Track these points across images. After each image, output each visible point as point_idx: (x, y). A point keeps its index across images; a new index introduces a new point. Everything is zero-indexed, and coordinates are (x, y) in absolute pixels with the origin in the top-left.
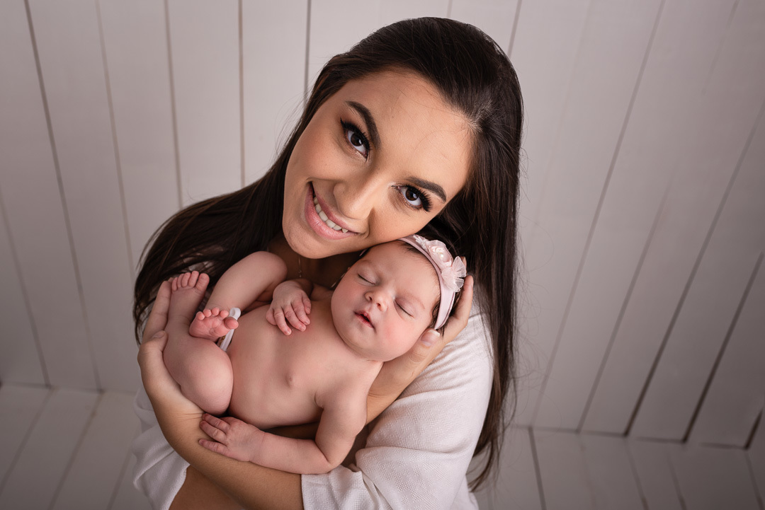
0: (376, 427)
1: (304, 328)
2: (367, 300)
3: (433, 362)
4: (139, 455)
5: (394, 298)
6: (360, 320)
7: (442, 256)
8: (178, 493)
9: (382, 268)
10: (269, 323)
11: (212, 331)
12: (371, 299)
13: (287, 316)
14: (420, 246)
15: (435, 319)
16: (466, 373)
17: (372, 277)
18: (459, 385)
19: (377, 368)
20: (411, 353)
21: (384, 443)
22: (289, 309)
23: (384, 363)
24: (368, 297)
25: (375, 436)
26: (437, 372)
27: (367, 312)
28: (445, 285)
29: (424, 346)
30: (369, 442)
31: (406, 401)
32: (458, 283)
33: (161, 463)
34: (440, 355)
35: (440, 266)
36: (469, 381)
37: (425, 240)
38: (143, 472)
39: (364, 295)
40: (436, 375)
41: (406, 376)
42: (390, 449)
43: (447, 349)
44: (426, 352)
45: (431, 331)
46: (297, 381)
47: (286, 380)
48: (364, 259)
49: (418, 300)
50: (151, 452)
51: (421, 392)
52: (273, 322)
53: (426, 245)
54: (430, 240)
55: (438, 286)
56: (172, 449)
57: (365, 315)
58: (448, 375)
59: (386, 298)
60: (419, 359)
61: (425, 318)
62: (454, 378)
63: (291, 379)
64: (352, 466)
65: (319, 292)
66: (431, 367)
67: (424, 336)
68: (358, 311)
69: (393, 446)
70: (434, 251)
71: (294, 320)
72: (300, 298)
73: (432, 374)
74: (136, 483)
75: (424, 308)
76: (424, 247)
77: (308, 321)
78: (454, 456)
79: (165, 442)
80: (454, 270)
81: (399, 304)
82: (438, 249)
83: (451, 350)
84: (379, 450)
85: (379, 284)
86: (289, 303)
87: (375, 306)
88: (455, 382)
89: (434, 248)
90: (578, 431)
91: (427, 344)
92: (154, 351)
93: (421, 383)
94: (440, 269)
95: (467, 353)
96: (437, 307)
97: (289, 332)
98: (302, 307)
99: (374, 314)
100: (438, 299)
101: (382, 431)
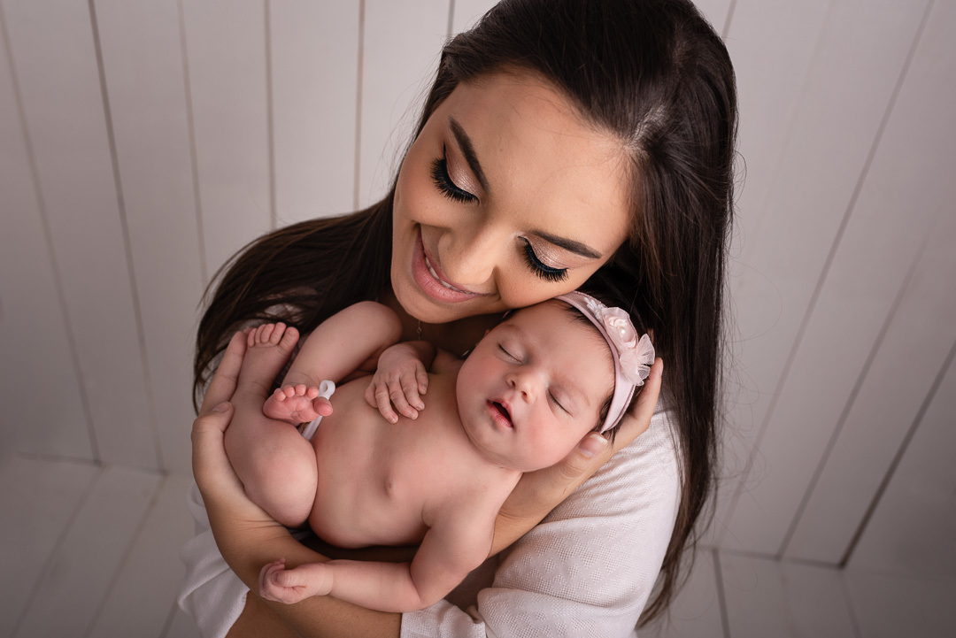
0: (510, 559)
1: (415, 415)
2: (508, 385)
3: (596, 474)
4: (189, 565)
5: (547, 386)
6: (495, 413)
7: (623, 332)
8: (234, 625)
9: (533, 340)
10: (368, 404)
11: (296, 414)
12: (514, 383)
13: (392, 398)
14: (593, 314)
15: (603, 418)
16: (641, 495)
17: (517, 351)
18: (630, 511)
19: (513, 479)
20: (563, 465)
21: (518, 585)
22: (395, 387)
23: (524, 475)
24: (509, 381)
25: (507, 572)
26: (601, 489)
27: (507, 402)
28: (623, 375)
29: (582, 456)
30: (498, 580)
31: (553, 527)
32: (642, 373)
33: (213, 581)
34: (607, 466)
35: (620, 347)
36: (646, 505)
37: (601, 306)
38: (190, 591)
39: (505, 377)
40: (598, 494)
41: (554, 494)
42: (525, 594)
43: (617, 457)
44: (584, 465)
45: (595, 436)
46: (399, 489)
47: (384, 485)
48: (510, 322)
49: (583, 393)
50: (202, 564)
51: (577, 516)
52: (373, 404)
53: (601, 314)
54: (608, 305)
55: (611, 375)
56: (226, 566)
57: (504, 405)
58: (616, 494)
59: (536, 384)
60: (574, 473)
61: (589, 418)
62: (623, 500)
63: (390, 486)
64: (472, 609)
65: (443, 361)
66: (593, 481)
67: (584, 443)
68: (493, 398)
69: (531, 590)
70: (612, 324)
71: (402, 404)
72: (413, 371)
73: (593, 491)
74: (181, 603)
75: (589, 404)
76: (598, 317)
77: (421, 406)
78: (616, 612)
79: (218, 555)
80: (637, 353)
81: (552, 396)
82: (618, 322)
83: (623, 460)
84: (511, 594)
85: (528, 362)
86: (396, 379)
87: (519, 395)
88: (624, 506)
89: (612, 319)
90: (778, 557)
91: (588, 454)
92: (212, 430)
93: (577, 503)
94: (618, 351)
95: (645, 466)
96: (608, 403)
97: (395, 419)
98: (415, 386)
99: (517, 407)
100: (609, 394)
101: (517, 567)
